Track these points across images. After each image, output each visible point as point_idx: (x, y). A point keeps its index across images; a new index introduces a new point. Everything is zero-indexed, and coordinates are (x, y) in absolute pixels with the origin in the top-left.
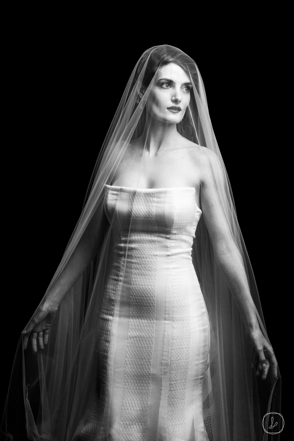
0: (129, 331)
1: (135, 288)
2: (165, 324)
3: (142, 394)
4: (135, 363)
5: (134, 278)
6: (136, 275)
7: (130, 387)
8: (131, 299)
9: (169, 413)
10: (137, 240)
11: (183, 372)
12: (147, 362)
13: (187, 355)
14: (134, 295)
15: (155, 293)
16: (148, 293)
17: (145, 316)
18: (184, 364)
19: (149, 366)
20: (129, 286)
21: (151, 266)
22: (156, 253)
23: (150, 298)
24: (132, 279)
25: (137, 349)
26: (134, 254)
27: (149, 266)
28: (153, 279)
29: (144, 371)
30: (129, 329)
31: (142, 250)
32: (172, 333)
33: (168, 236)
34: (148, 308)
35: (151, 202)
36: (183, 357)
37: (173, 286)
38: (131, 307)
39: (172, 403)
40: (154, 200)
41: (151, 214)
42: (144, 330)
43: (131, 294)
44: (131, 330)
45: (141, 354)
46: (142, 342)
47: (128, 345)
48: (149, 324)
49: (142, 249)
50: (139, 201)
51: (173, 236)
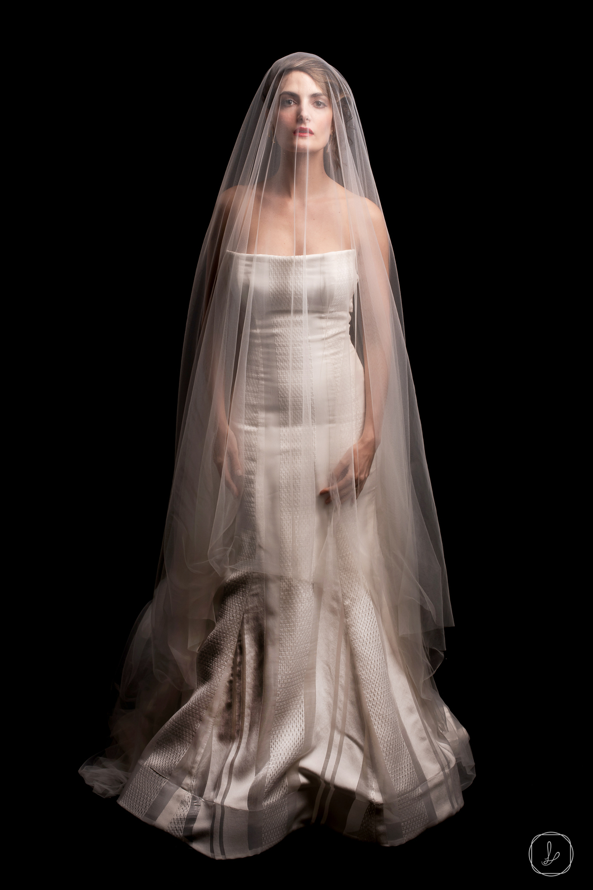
1: (285, 386)
5: (282, 374)
6: (283, 369)
10: (280, 322)
14: (284, 395)
22: (308, 337)
24: (279, 375)
26: (277, 341)
30: (281, 442)
33: (323, 315)
35: (300, 273)
37: (335, 377)
38: (282, 412)
44: (284, 442)
47: (281, 461)
48: (308, 431)
49: (288, 334)
50: (284, 273)
51: (328, 315)
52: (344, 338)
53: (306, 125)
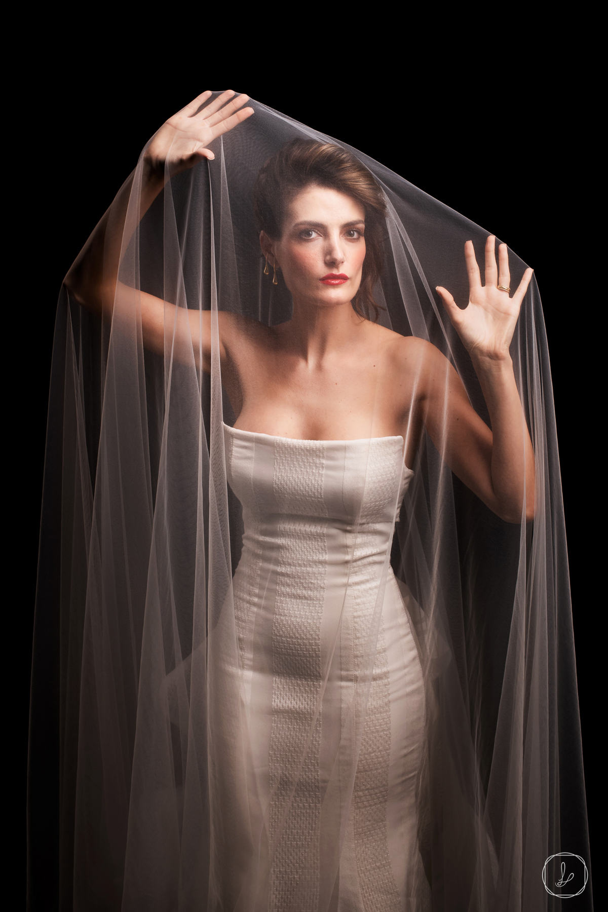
0: (273, 700)
1: (282, 621)
2: (341, 687)
3: (304, 815)
4: (288, 760)
5: (280, 603)
6: (284, 597)
7: (281, 804)
8: (274, 641)
9: (359, 848)
10: (288, 530)
11: (379, 773)
12: (311, 759)
13: (387, 741)
14: (279, 633)
15: (319, 631)
16: (306, 631)
17: (302, 672)
18: (381, 759)
19: (314, 766)
20: (270, 616)
21: (312, 581)
22: (324, 557)
23: (311, 641)
24: (276, 603)
25: (290, 734)
26: (281, 556)
27: (310, 580)
28: (317, 605)
29: (306, 774)
30: (274, 696)
31: (297, 551)
32: (356, 704)
33: (349, 528)
34: (306, 660)
35: (316, 467)
36: (378, 747)
37: (355, 617)
38: (275, 656)
39: (362, 830)
40: (323, 464)
41: (318, 489)
42: (301, 698)
43: (274, 632)
44: (278, 698)
45: (299, 743)
46: (300, 720)
47: (273, 725)
48: (311, 687)
49: (298, 548)
50: (294, 464)
51: (358, 528)
52: (380, 563)
53: (338, 271)
